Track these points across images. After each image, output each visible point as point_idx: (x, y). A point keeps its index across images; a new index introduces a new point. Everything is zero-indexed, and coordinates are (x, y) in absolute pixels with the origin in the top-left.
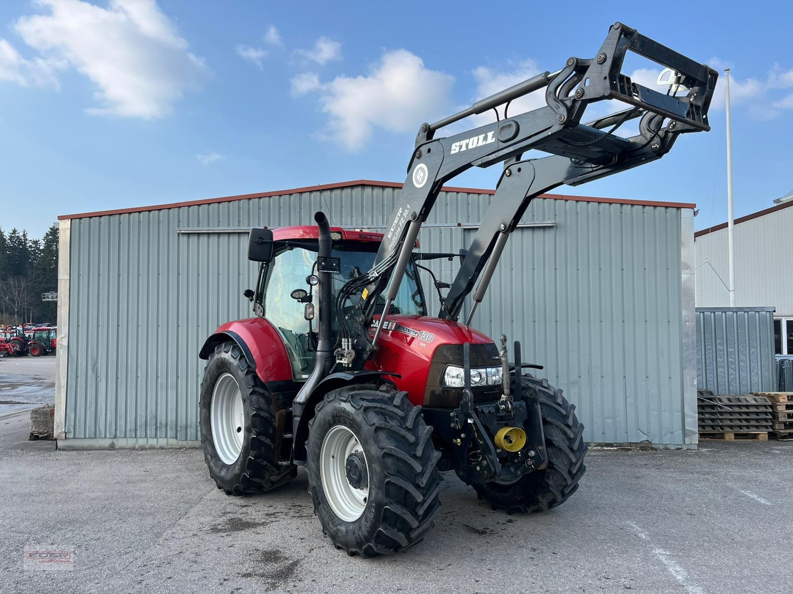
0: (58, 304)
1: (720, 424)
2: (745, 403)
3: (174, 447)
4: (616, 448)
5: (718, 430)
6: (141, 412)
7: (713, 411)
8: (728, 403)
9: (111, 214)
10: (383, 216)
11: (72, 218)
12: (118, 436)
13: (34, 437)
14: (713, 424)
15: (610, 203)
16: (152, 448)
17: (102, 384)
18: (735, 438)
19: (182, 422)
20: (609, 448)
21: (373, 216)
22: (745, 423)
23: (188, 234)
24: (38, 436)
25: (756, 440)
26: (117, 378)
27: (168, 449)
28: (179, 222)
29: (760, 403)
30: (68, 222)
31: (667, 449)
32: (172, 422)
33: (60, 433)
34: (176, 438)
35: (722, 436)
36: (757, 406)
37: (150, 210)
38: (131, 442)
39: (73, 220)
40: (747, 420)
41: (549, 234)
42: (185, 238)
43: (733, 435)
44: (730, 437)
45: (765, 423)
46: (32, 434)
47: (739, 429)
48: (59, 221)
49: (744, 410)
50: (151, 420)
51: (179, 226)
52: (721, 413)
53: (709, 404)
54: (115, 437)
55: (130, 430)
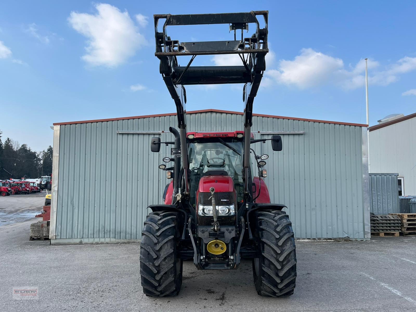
0: (53, 169)
1: (378, 228)
2: (389, 219)
3: (114, 242)
4: (333, 241)
5: (377, 232)
6: (96, 225)
7: (375, 222)
8: (381, 219)
9: (82, 123)
10: (221, 127)
11: (61, 124)
12: (84, 237)
13: (32, 239)
14: (374, 229)
15: (330, 123)
16: (102, 243)
17: (76, 211)
18: (384, 235)
19: (118, 229)
20: (330, 241)
21: (216, 127)
22: (389, 228)
23: (123, 134)
24: (34, 238)
25: (394, 236)
26: (84, 207)
27: (111, 244)
28: (118, 128)
29: (395, 219)
30: (59, 127)
31: (357, 241)
32: (113, 230)
33: (53, 236)
34: (115, 238)
35: (378, 234)
36: (394, 220)
37: (102, 121)
38: (91, 240)
39: (61, 126)
40: (389, 227)
41: (301, 137)
42: (121, 136)
43: (383, 234)
44: (382, 235)
45: (398, 228)
46: (31, 237)
47: (386, 231)
48: (53, 126)
49: (389, 222)
50: (102, 229)
51: (117, 130)
52: (378, 223)
53: (373, 219)
54: (83, 238)
55: (91, 234)
